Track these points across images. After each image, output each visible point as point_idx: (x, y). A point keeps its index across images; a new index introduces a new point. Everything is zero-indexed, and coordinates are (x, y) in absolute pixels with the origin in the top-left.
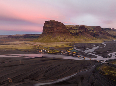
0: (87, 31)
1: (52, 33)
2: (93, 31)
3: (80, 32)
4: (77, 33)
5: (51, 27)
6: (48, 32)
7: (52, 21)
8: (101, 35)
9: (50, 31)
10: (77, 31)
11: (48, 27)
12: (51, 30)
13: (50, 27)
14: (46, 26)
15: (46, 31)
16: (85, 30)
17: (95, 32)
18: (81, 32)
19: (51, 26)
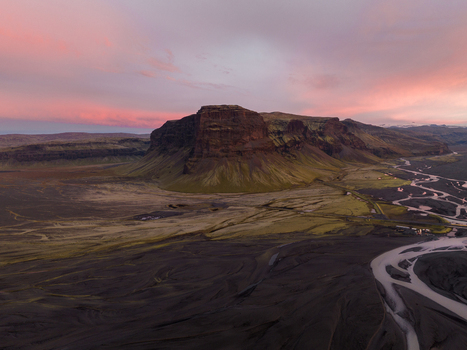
0: (308, 136)
1: (239, 153)
2: (321, 134)
3: (295, 143)
4: (285, 146)
5: (232, 132)
6: (223, 151)
7: (232, 107)
8: (347, 150)
9: (230, 147)
10: (287, 139)
11: (221, 132)
12: (235, 143)
13: (228, 131)
14: (208, 124)
15: (216, 146)
16: (304, 134)
17: (328, 139)
18: (298, 143)
19: (232, 126)
